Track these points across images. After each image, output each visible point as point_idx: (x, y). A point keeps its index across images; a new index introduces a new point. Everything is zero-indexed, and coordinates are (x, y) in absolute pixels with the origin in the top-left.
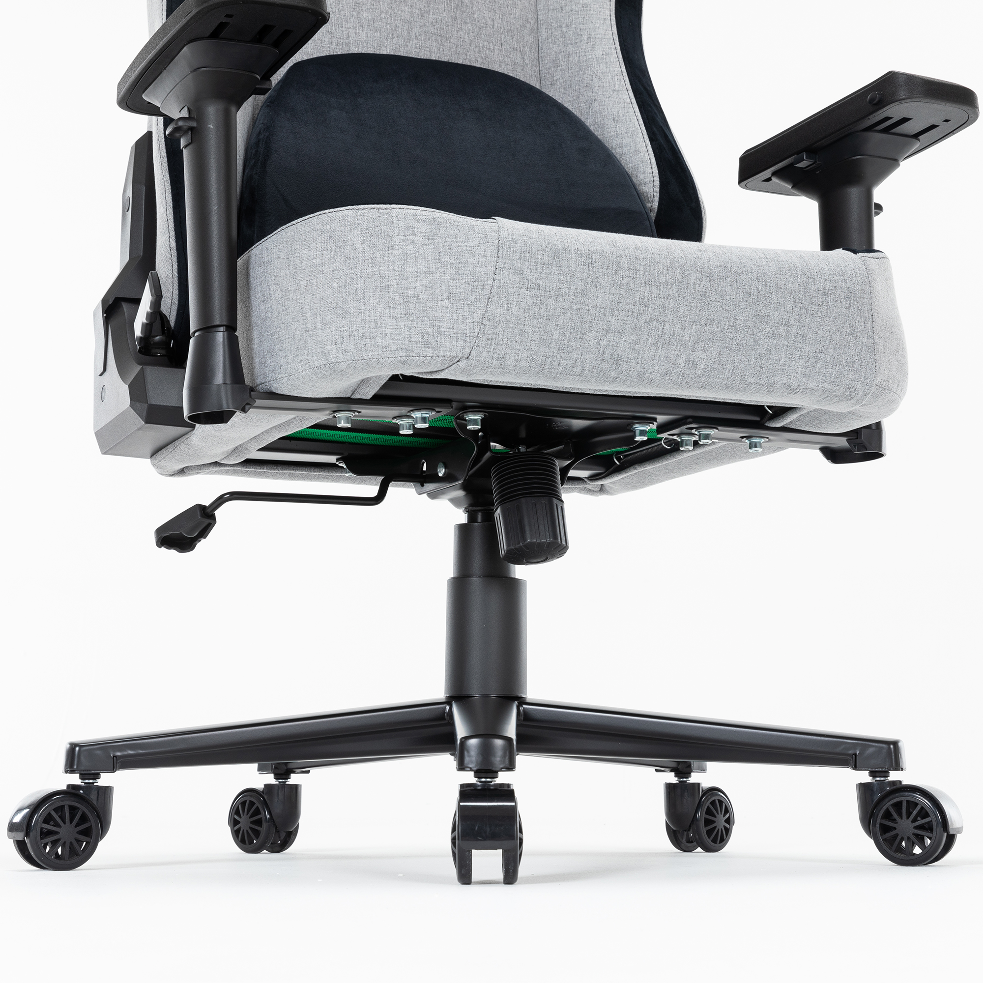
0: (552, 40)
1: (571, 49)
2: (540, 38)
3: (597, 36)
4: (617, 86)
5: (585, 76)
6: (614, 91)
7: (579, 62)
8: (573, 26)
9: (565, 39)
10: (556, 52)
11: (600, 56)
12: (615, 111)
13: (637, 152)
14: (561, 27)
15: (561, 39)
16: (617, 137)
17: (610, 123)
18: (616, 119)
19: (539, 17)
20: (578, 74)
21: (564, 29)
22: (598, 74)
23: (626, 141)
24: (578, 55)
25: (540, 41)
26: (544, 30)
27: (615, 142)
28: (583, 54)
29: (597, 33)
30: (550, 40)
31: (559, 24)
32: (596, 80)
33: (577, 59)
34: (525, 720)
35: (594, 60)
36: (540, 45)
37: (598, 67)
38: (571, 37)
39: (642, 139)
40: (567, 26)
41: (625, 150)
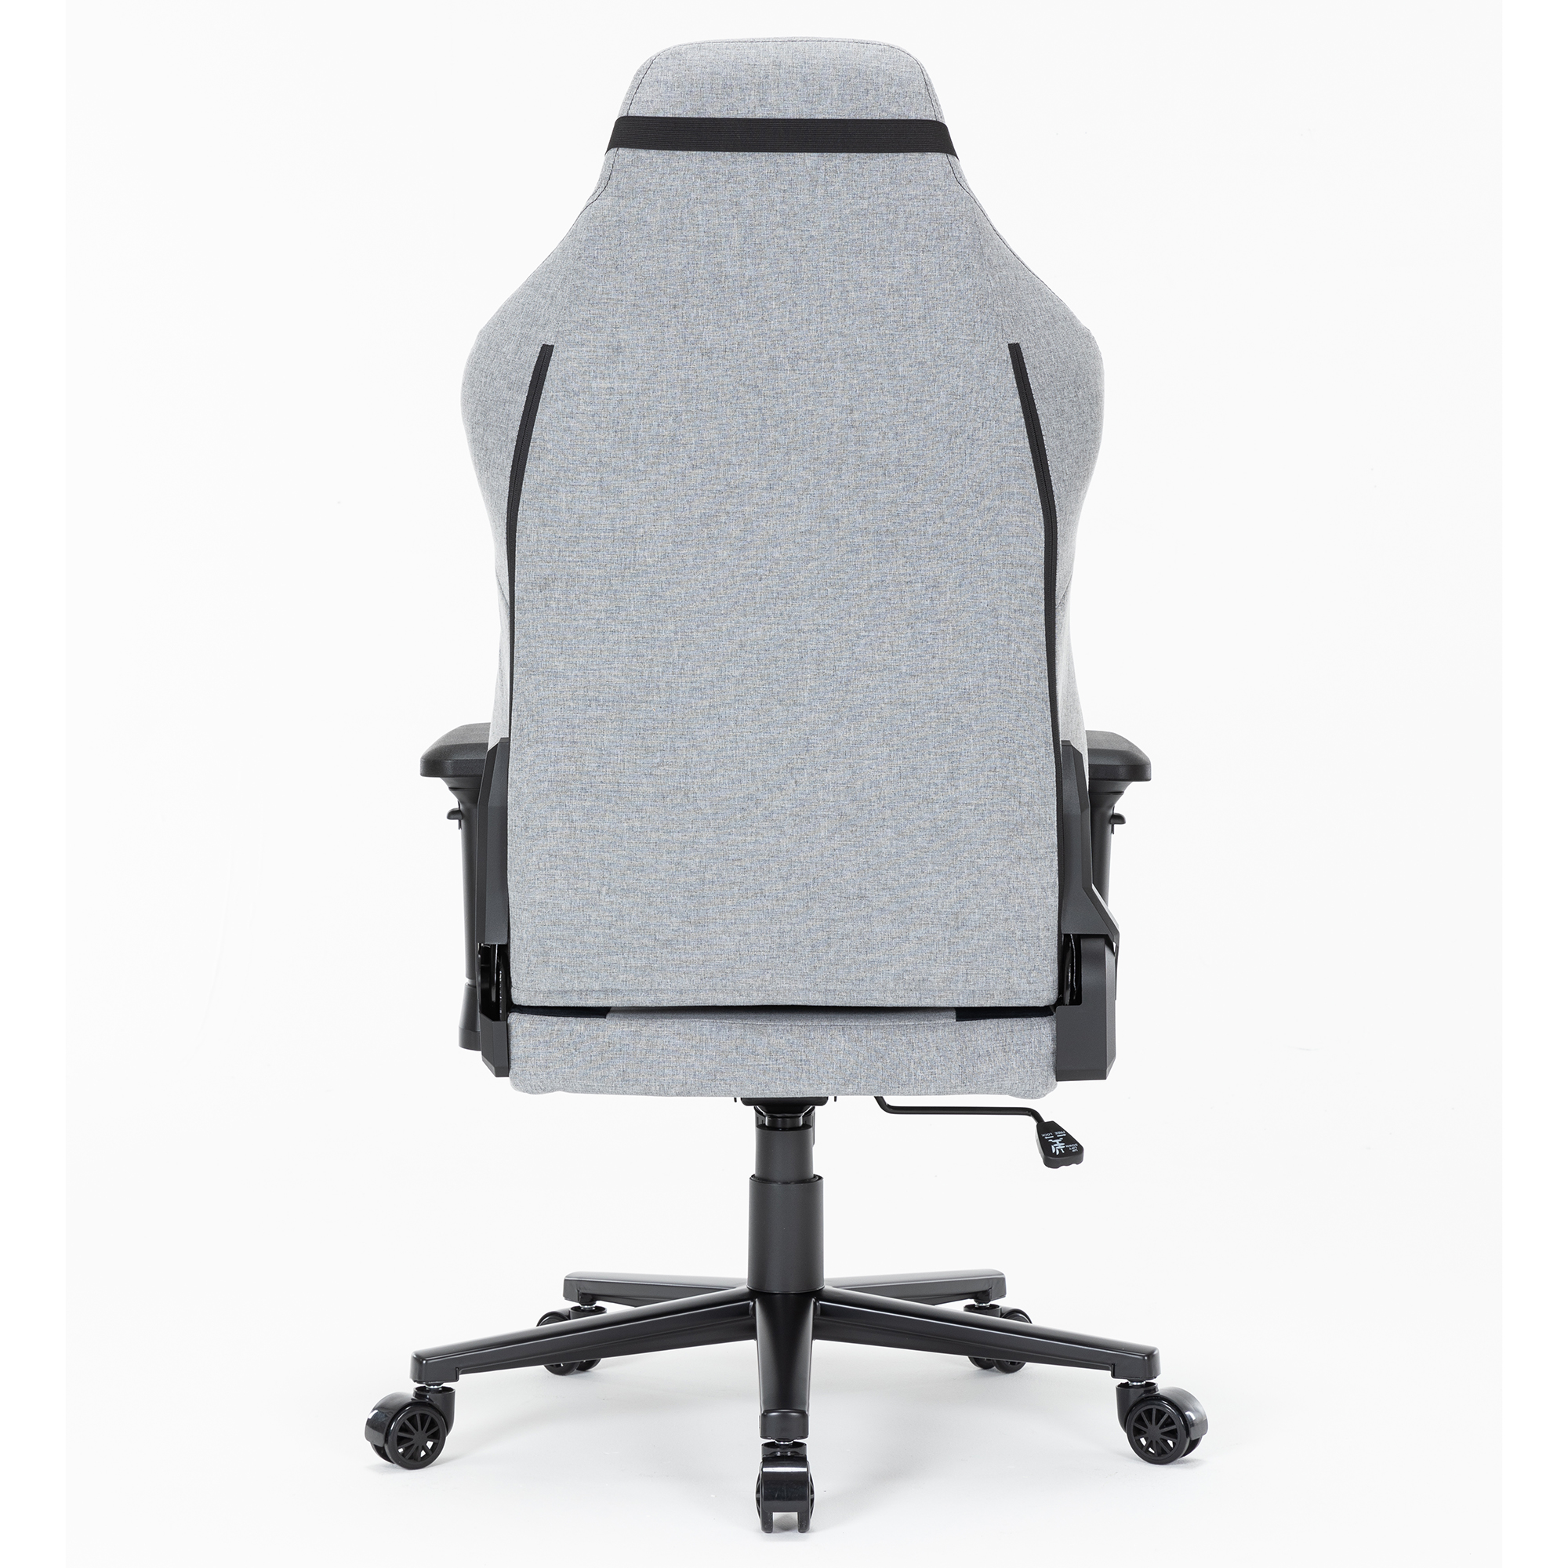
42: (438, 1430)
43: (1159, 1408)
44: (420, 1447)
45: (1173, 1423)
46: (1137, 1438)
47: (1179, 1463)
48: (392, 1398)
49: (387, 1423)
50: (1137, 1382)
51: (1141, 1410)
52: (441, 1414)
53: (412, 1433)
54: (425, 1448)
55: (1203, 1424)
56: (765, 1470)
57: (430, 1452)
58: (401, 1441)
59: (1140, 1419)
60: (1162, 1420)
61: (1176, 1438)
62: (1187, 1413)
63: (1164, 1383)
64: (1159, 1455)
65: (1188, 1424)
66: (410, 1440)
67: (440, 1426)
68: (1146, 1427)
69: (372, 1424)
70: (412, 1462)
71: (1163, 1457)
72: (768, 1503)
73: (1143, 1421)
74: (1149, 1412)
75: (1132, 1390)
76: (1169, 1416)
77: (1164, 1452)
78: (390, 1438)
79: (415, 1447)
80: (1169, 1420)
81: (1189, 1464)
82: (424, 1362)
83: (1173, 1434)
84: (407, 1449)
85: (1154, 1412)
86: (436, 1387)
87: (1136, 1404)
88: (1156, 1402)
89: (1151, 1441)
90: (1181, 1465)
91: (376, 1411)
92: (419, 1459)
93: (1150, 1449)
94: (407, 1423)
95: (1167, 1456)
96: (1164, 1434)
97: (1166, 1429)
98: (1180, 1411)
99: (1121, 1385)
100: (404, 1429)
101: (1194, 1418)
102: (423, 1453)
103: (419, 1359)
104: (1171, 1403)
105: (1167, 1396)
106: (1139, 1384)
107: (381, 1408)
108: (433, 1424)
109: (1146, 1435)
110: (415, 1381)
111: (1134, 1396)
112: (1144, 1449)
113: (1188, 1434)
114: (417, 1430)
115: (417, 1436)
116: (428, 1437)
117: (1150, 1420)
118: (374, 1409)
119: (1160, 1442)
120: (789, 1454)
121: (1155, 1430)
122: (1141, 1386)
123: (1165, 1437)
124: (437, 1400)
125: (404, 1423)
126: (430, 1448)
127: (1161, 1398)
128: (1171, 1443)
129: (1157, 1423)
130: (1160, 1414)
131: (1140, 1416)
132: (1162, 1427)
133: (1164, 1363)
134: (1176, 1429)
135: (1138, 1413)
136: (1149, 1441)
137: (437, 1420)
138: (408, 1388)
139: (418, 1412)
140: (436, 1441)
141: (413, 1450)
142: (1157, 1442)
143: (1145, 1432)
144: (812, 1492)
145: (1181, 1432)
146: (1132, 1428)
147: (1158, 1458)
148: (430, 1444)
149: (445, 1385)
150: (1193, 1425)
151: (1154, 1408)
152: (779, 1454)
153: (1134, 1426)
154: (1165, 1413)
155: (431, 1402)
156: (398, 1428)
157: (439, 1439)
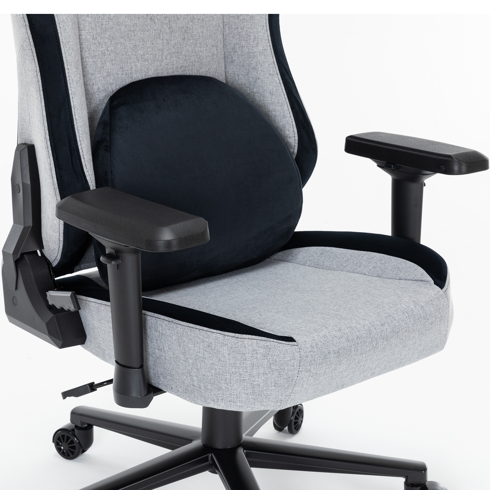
0: (232, 35)
1: (243, 43)
2: (225, 33)
3: (259, 37)
4: (271, 71)
5: (253, 62)
6: (270, 74)
7: (249, 52)
8: (245, 29)
9: (240, 36)
10: (234, 43)
11: (261, 51)
12: (271, 87)
13: (284, 117)
14: (238, 28)
15: (237, 36)
16: (272, 104)
17: (268, 95)
18: (272, 93)
19: (224, 20)
20: (248, 60)
21: (240, 30)
22: (261, 62)
23: (278, 108)
24: (248, 48)
25: (225, 34)
26: (227, 28)
27: (271, 108)
28: (251, 48)
29: (259, 35)
30: (231, 35)
31: (236, 26)
32: (259, 66)
33: (247, 50)
35: (258, 53)
36: (225, 37)
37: (260, 58)
38: (243, 36)
39: (287, 108)
40: (241, 28)
41: (277, 114)
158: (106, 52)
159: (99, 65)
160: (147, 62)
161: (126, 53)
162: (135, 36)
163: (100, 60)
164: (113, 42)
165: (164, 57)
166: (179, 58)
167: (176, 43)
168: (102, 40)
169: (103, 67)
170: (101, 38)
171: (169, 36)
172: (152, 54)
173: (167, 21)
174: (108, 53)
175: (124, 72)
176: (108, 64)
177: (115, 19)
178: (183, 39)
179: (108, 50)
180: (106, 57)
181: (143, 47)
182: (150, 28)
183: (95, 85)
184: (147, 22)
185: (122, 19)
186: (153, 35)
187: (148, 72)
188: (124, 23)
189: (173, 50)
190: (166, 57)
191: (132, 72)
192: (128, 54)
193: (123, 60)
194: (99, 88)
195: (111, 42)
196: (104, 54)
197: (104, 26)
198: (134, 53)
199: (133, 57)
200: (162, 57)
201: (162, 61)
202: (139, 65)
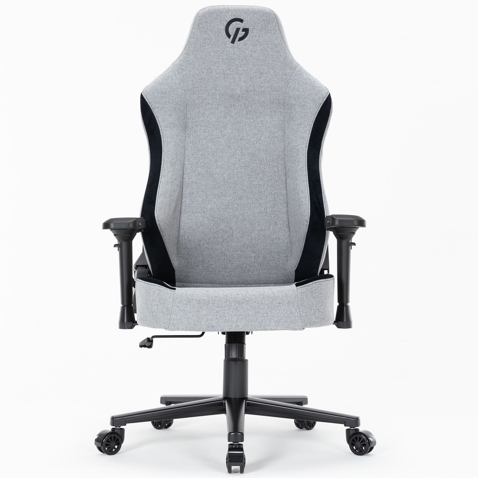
1: (293, 165)
5: (296, 175)
28: (296, 167)
33: (294, 169)
34: (248, 405)
40: (292, 157)
42: (119, 442)
43: (360, 436)
44: (113, 448)
45: (364, 441)
46: (352, 446)
47: (366, 455)
48: (104, 431)
49: (102, 440)
50: (353, 428)
51: (354, 437)
52: (120, 437)
53: (111, 443)
54: (114, 448)
55: (375, 443)
56: (229, 452)
57: (116, 450)
58: (107, 445)
59: (353, 440)
60: (361, 440)
61: (366, 446)
62: (369, 438)
63: (361, 428)
64: (360, 452)
65: (370, 442)
66: (110, 445)
67: (120, 440)
68: (355, 443)
69: (97, 440)
70: (110, 453)
71: (361, 453)
72: (230, 463)
73: (355, 441)
74: (356, 438)
75: (351, 430)
76: (363, 439)
77: (361, 451)
78: (103, 444)
79: (111, 447)
80: (363, 441)
81: (370, 456)
82: (115, 419)
83: (364, 445)
84: (108, 448)
85: (358, 438)
86: (118, 428)
87: (352, 435)
88: (359, 434)
89: (357, 448)
90: (367, 456)
91: (98, 436)
92: (112, 452)
93: (357, 451)
94: (109, 439)
95: (362, 453)
96: (361, 445)
97: (362, 443)
98: (367, 438)
99: (347, 429)
100: (108, 441)
101: (372, 440)
102: (114, 450)
103: (113, 418)
104: (364, 435)
105: (363, 432)
106: (353, 429)
107: (100, 435)
108: (117, 440)
109: (355, 446)
110: (112, 425)
111: (351, 433)
112: (355, 450)
113: (369, 445)
114: (112, 442)
115: (112, 444)
116: (116, 444)
117: (357, 440)
118: (97, 435)
119: (360, 448)
120: (237, 447)
121: (358, 444)
122: (354, 429)
123: (362, 446)
124: (119, 432)
125: (108, 439)
126: (116, 448)
127: (361, 433)
128: (364, 448)
129: (359, 441)
130: (360, 438)
131: (353, 439)
132: (361, 443)
133: (362, 422)
134: (365, 443)
135: (353, 438)
136: (356, 447)
137: (119, 439)
138: (109, 428)
139: (112, 436)
140: (118, 446)
141: (111, 448)
142: (359, 448)
143: (355, 445)
144: (245, 460)
145: (367, 445)
146: (351, 443)
147: (360, 453)
148: (116, 447)
149: (122, 427)
150: (371, 442)
151: (358, 436)
152: (234, 447)
153: (352, 443)
154: (362, 438)
155: (117, 433)
156: (106, 441)
157: (119, 445)
158: (199, 162)
159: (194, 169)
160: (223, 170)
161: (210, 163)
162: (217, 155)
163: (195, 166)
164: (203, 157)
165: (236, 168)
166: (247, 170)
167: (245, 162)
168: (197, 156)
169: (196, 170)
170: (196, 155)
171: (241, 157)
172: (228, 165)
173: (240, 149)
174: (200, 163)
175: (208, 173)
176: (199, 168)
177: (206, 145)
178: (250, 159)
179: (200, 161)
180: (198, 165)
181: (222, 161)
182: (227, 151)
183: (190, 179)
184: (225, 148)
185: (209, 145)
186: (229, 155)
187: (223, 175)
188: (211, 148)
189: (243, 165)
190: (237, 168)
191: (213, 174)
192: (211, 164)
193: (208, 167)
194: (192, 181)
195: (202, 157)
196: (197, 163)
197: (199, 148)
198: (215, 164)
199: (214, 166)
200: (234, 167)
201: (234, 170)
202: (218, 171)
